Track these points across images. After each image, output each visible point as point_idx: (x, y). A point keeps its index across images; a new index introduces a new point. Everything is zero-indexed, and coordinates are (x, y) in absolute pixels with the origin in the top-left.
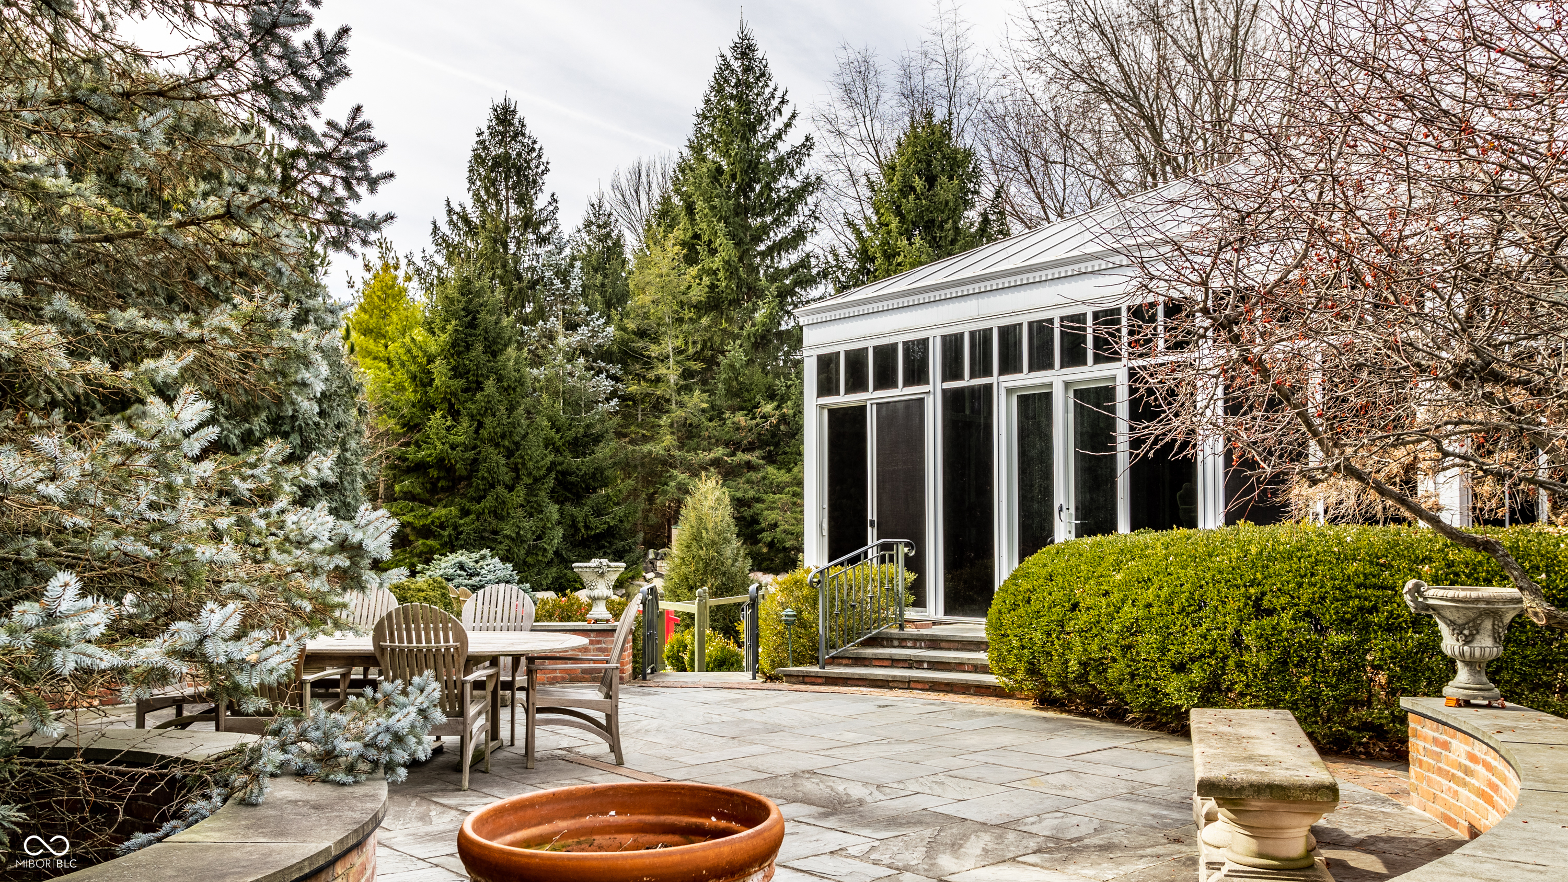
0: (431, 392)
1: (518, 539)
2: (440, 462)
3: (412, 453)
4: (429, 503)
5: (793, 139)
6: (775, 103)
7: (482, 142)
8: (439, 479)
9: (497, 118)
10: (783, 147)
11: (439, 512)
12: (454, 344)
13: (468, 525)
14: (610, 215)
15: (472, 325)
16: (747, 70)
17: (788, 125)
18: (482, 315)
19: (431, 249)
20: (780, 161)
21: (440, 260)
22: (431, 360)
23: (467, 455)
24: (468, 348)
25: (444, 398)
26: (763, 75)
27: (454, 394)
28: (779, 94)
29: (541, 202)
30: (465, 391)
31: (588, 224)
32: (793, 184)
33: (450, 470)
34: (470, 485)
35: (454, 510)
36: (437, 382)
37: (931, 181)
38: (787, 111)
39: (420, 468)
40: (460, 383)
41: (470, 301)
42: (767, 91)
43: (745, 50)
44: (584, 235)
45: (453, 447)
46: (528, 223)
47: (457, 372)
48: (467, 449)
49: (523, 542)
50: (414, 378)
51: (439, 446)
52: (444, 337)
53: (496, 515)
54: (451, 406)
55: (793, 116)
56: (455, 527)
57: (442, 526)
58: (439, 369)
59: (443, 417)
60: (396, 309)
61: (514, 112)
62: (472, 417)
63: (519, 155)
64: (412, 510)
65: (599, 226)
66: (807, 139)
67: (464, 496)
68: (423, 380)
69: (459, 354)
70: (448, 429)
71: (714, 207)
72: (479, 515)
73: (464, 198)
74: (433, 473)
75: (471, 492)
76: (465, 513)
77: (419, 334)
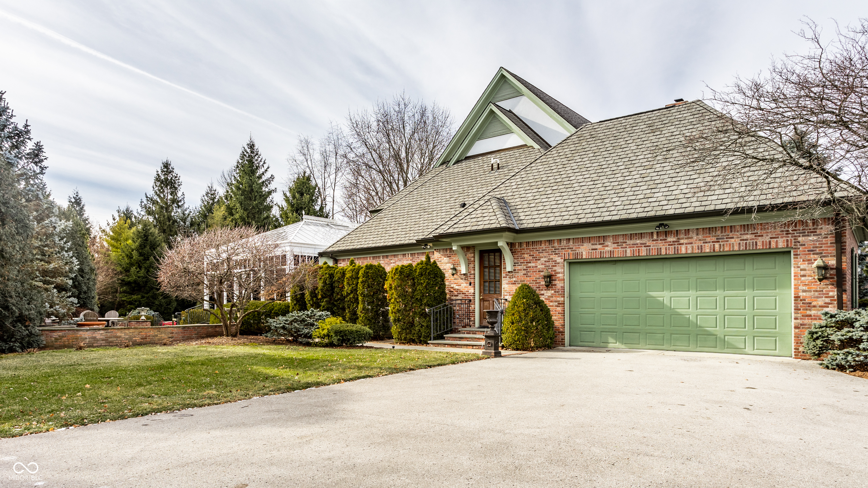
0: (132, 260)
1: (161, 305)
2: (135, 282)
3: (127, 279)
4: (132, 294)
5: (267, 176)
6: (261, 163)
7: (158, 175)
8: (135, 287)
9: (164, 166)
10: (264, 178)
11: (135, 297)
12: (140, 246)
13: (143, 301)
14: (215, 190)
15: (146, 240)
16: (252, 152)
17: (266, 170)
18: (150, 237)
19: (140, 209)
20: (263, 182)
21: (143, 213)
22: (133, 251)
23: (144, 280)
24: (145, 247)
25: (137, 263)
26: (257, 154)
27: (140, 261)
28: (263, 161)
29: (179, 194)
30: (143, 260)
31: (207, 194)
32: (267, 190)
33: (139, 284)
34: (145, 289)
35: (139, 296)
36: (134, 258)
37: (302, 194)
38: (266, 166)
39: (128, 284)
40: (142, 258)
41: (146, 232)
42: (259, 159)
43: (252, 146)
44: (206, 197)
45: (139, 277)
46: (174, 201)
47: (141, 254)
48: (144, 278)
49: (162, 306)
50: (127, 256)
51: (134, 277)
52: (137, 244)
53: (153, 298)
54: (139, 265)
55: (268, 168)
56: (140, 301)
57: (136, 301)
58: (135, 253)
59: (136, 268)
60: (124, 233)
61: (170, 165)
62: (146, 268)
63: (171, 179)
64: (126, 296)
65: (211, 195)
66: (272, 176)
67: (143, 292)
68: (130, 257)
69: (142, 249)
70: (138, 271)
71: (237, 198)
72: (148, 298)
73: (151, 193)
74: (133, 285)
75: (145, 291)
76: (143, 297)
77: (130, 242)
